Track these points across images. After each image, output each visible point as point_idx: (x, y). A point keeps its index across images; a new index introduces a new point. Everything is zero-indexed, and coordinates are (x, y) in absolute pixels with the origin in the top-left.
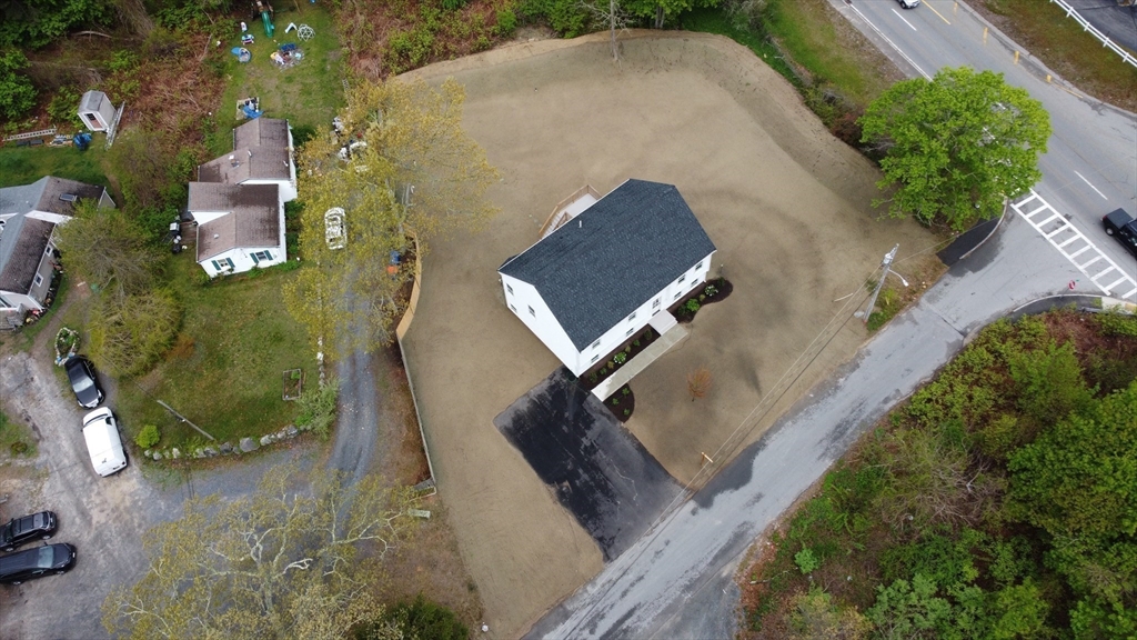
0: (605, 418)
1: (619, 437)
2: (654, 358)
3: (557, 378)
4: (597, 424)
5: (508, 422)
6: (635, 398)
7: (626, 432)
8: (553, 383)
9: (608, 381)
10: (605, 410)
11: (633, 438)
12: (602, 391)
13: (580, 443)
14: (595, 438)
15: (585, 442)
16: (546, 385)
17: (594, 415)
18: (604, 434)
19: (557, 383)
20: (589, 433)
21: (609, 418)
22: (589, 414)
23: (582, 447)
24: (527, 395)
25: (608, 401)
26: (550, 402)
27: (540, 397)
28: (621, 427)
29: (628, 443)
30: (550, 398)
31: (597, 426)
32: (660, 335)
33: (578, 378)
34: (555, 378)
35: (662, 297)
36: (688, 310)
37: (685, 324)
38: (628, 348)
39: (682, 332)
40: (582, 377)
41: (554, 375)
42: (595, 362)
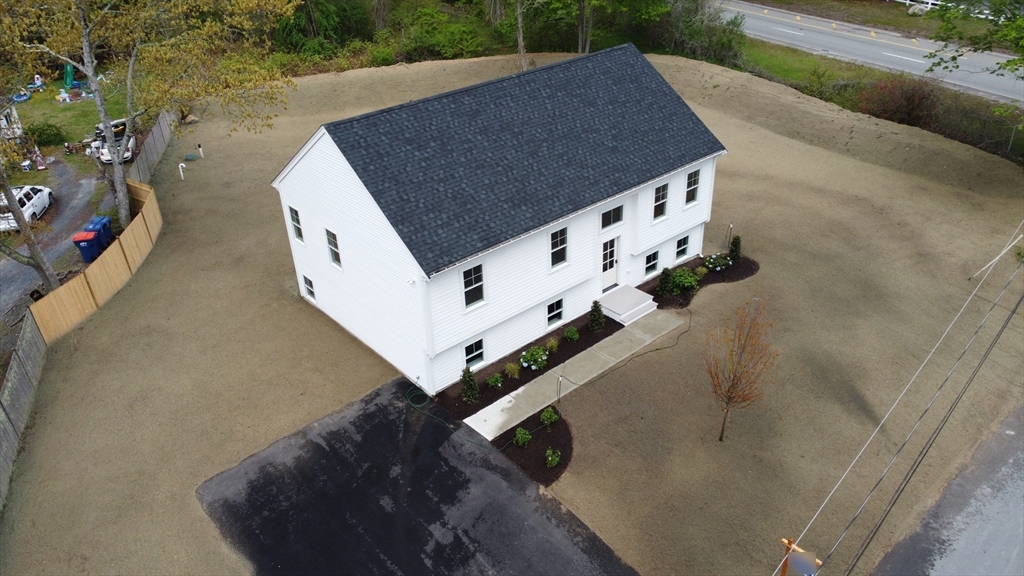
0: (496, 478)
1: (534, 519)
2: (612, 362)
3: (383, 400)
4: (474, 490)
5: (236, 491)
6: (574, 432)
7: (552, 509)
8: (372, 408)
9: (504, 402)
10: (497, 458)
11: (572, 522)
12: (488, 422)
13: (423, 537)
14: (467, 524)
15: (439, 533)
16: (353, 413)
17: (468, 472)
18: (492, 514)
19: (382, 410)
20: (452, 514)
21: (506, 475)
22: (453, 469)
23: (429, 548)
24: (303, 433)
25: (506, 440)
26: (357, 445)
27: (334, 437)
28: (539, 498)
29: (559, 536)
30: (358, 438)
31: (475, 495)
32: (623, 326)
33: (432, 399)
34: (378, 400)
35: (622, 239)
36: (678, 286)
37: (673, 310)
38: (553, 342)
39: (671, 320)
40: (442, 395)
41: (377, 394)
42: (475, 367)
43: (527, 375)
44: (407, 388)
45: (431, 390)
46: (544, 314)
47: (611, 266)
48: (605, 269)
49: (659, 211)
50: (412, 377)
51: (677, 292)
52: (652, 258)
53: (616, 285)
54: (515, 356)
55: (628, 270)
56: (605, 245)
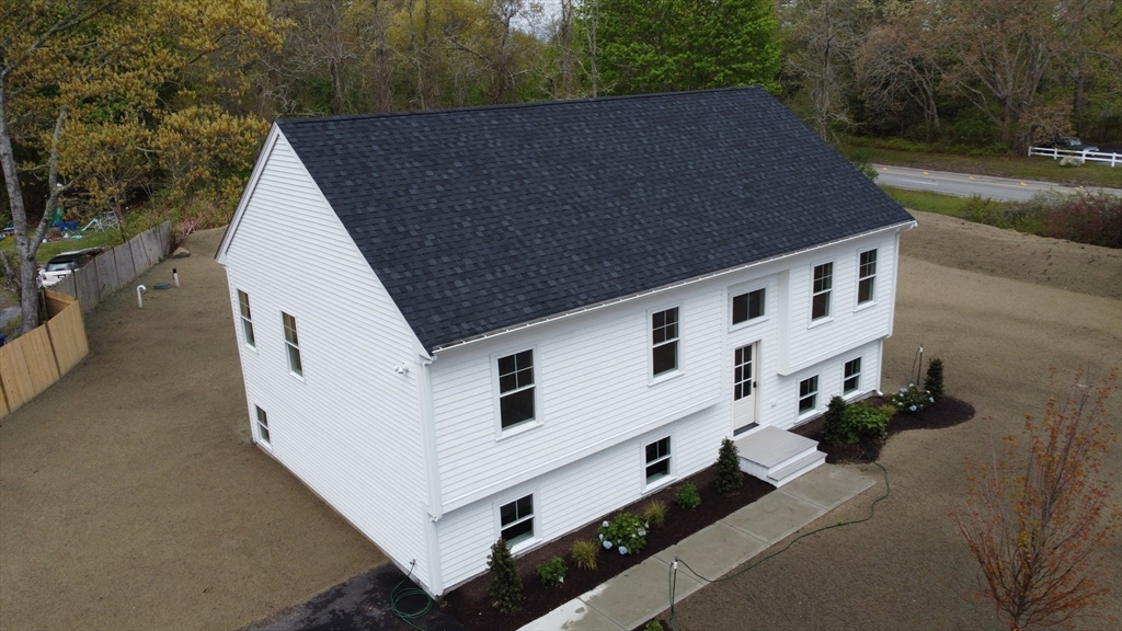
32: (773, 488)
33: (435, 604)
34: (337, 605)
35: (764, 344)
36: (854, 429)
37: (853, 465)
38: (657, 509)
39: (853, 482)
40: (455, 596)
41: (338, 593)
42: (518, 548)
43: (610, 565)
44: (394, 583)
45: (435, 587)
46: (639, 463)
47: (747, 393)
48: (738, 396)
49: (820, 308)
50: (403, 562)
51: (853, 439)
52: (808, 386)
53: (754, 425)
54: (590, 530)
55: (773, 400)
56: (738, 352)
